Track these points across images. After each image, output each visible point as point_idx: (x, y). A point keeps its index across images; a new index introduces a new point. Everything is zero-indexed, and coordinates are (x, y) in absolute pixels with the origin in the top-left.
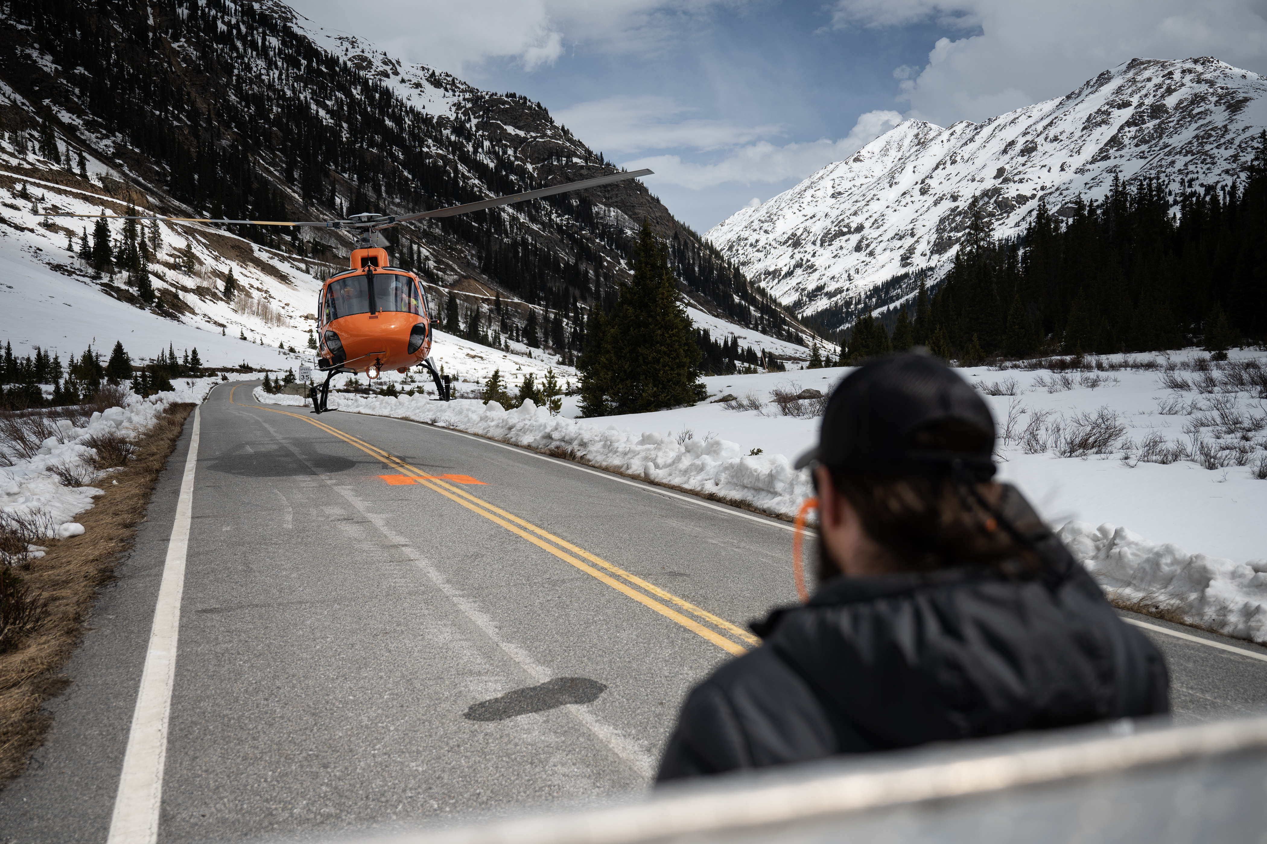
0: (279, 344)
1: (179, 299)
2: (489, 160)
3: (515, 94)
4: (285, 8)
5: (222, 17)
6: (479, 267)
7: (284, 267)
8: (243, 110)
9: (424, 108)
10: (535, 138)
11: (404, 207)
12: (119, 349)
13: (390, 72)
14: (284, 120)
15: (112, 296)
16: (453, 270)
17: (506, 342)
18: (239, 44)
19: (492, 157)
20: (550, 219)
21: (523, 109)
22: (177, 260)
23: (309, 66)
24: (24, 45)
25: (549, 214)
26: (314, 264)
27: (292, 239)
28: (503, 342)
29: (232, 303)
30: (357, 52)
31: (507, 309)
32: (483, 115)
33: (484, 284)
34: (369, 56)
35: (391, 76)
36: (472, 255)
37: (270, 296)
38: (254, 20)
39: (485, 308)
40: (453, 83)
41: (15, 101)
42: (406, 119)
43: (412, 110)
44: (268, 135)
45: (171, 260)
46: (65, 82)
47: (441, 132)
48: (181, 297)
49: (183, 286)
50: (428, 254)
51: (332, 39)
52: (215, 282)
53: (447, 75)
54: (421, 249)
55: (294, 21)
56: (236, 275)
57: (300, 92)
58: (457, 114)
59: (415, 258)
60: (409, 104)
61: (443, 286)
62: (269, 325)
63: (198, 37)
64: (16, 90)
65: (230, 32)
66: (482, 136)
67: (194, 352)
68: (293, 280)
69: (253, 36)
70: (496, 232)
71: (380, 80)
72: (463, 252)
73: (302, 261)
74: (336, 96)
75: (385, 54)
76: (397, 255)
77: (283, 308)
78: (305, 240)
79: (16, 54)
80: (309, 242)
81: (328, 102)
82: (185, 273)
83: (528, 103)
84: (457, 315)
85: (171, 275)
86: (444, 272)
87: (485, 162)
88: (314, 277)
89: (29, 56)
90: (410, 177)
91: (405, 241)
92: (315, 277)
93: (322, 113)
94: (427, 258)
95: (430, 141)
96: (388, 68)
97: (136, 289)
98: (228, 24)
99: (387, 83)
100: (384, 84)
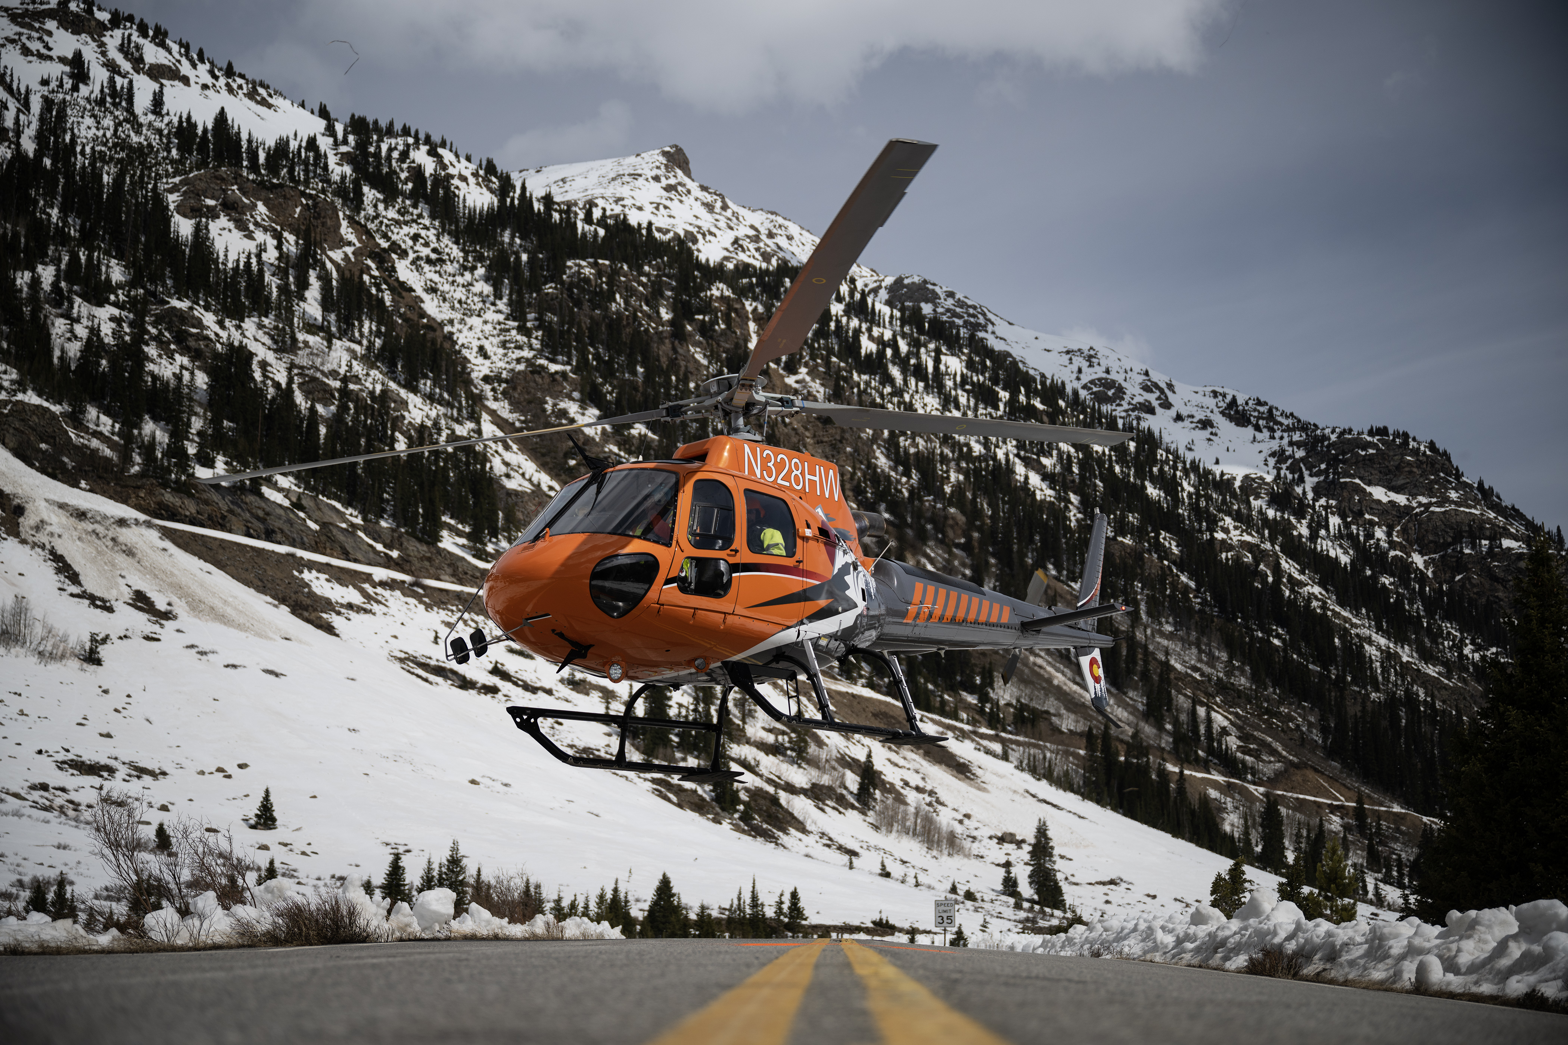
0: (949, 886)
1: (780, 806)
2: (1340, 551)
3: (1386, 429)
4: (975, 308)
5: (869, 330)
6: (1324, 748)
7: (962, 749)
8: (898, 482)
9: (1217, 462)
10: (1427, 506)
11: (1182, 639)
12: (665, 888)
13: (1155, 403)
14: (969, 495)
15: (669, 800)
16: (1273, 752)
17: (1376, 888)
18: (895, 372)
19: (1345, 544)
20: (1461, 655)
21: (1403, 455)
22: (780, 738)
23: (1012, 402)
24: (557, 395)
25: (1459, 646)
26: (1018, 743)
27: (980, 700)
28: (1370, 888)
29: (871, 813)
30: (1098, 372)
31: (1379, 825)
32: (1327, 470)
33: (1333, 779)
34: (1119, 378)
35: (1158, 410)
36: (1310, 725)
37: (938, 802)
38: (921, 331)
39: (1335, 823)
40: (1270, 416)
41: (539, 484)
42: (1185, 484)
43: (1195, 466)
44: (940, 522)
45: (770, 738)
46: (615, 449)
47: (1248, 503)
48: (783, 802)
49: (787, 783)
50: (1226, 723)
51: (1054, 354)
52: (844, 775)
53: (1259, 403)
54: (1214, 715)
55: (990, 328)
56: (879, 764)
57: (997, 446)
58: (1279, 470)
59: (1202, 729)
60: (1189, 457)
61: (1254, 783)
62: (935, 853)
63: (827, 363)
64: (543, 466)
65: (881, 354)
66: (1326, 508)
67: (794, 895)
68: (979, 772)
69: (918, 356)
70: (1354, 681)
71: (1138, 419)
72: (1292, 719)
73: (996, 738)
74: (1059, 449)
75: (1147, 374)
76: (1169, 727)
77: (961, 822)
78: (1002, 702)
79: (544, 410)
80: (1009, 705)
81: (1045, 461)
82: (792, 762)
83: (1412, 444)
84: (1282, 837)
85: (769, 763)
86: (1258, 757)
87: (1332, 554)
88: (1017, 767)
89: (564, 413)
90: (1192, 584)
91: (1182, 701)
92: (1019, 767)
93: (1035, 480)
94: (1224, 731)
95: (1228, 521)
96: (1152, 397)
97: (708, 788)
98: (880, 341)
99: (1150, 422)
100: (1144, 425)
